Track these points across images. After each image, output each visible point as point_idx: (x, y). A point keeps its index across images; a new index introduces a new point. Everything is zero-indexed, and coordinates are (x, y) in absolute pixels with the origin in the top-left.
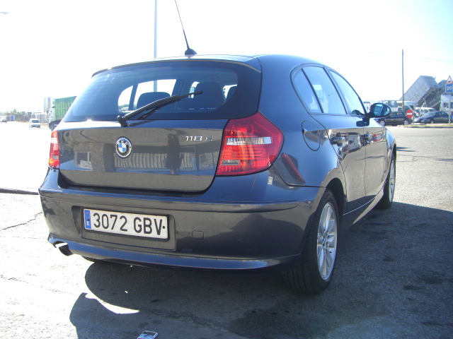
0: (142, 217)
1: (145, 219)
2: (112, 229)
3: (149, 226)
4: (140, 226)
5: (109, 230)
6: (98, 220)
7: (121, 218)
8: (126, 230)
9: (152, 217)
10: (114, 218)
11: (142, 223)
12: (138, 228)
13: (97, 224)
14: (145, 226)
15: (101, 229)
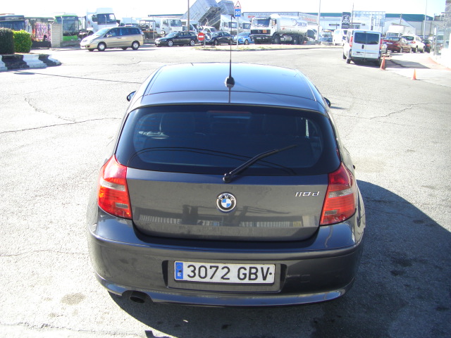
0: (247, 266)
1: (251, 268)
2: (211, 278)
3: (255, 274)
4: (245, 274)
5: (207, 280)
6: (193, 271)
7: (223, 268)
8: (228, 279)
9: (259, 267)
10: (214, 269)
11: (247, 272)
12: (242, 276)
13: (192, 274)
14: (250, 273)
15: (197, 279)
